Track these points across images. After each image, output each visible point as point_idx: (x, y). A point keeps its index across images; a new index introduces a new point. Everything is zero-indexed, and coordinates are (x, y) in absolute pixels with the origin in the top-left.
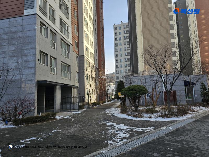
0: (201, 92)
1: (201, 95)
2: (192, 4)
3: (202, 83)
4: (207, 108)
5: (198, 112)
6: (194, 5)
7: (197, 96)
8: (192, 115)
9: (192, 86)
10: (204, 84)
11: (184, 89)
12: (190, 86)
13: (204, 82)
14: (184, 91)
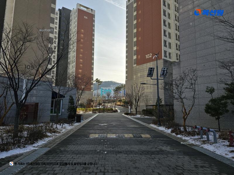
0: (69, 107)
1: (68, 110)
2: (75, 19)
3: (71, 97)
4: (71, 125)
5: (59, 133)
6: (76, 22)
7: (63, 111)
8: (49, 139)
9: (59, 99)
10: (72, 98)
11: (50, 102)
12: (57, 99)
13: (73, 96)
14: (50, 105)
